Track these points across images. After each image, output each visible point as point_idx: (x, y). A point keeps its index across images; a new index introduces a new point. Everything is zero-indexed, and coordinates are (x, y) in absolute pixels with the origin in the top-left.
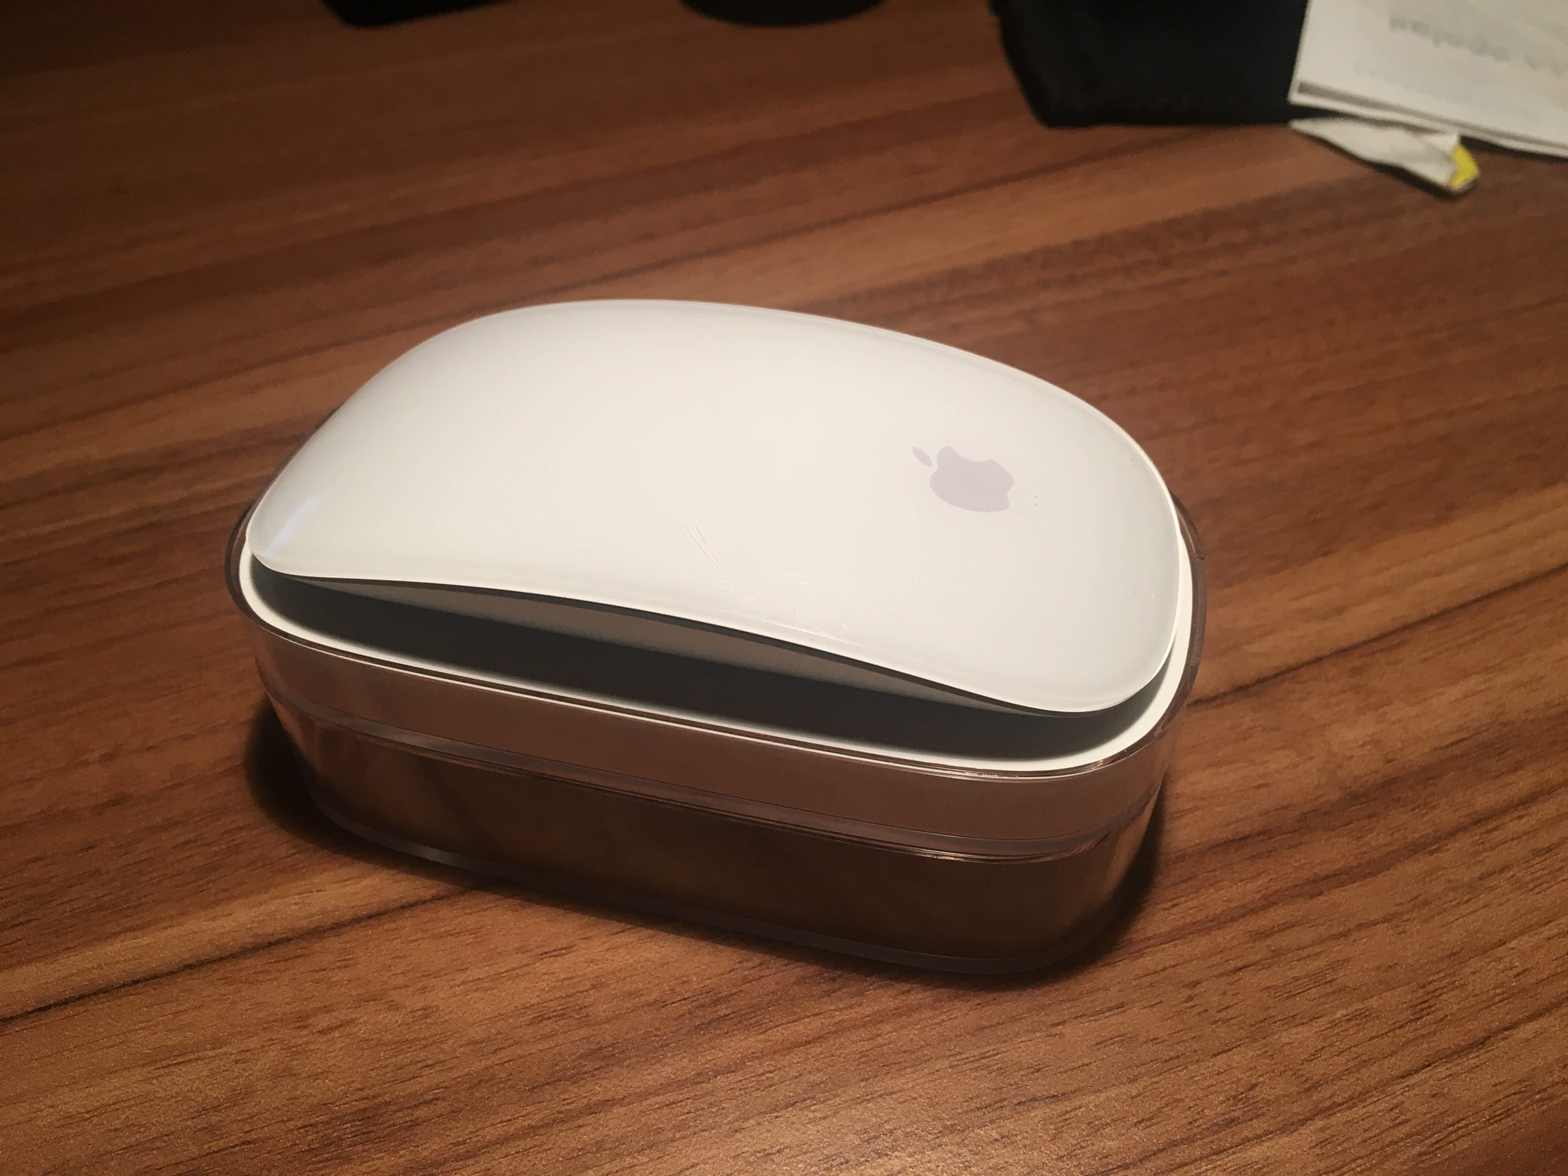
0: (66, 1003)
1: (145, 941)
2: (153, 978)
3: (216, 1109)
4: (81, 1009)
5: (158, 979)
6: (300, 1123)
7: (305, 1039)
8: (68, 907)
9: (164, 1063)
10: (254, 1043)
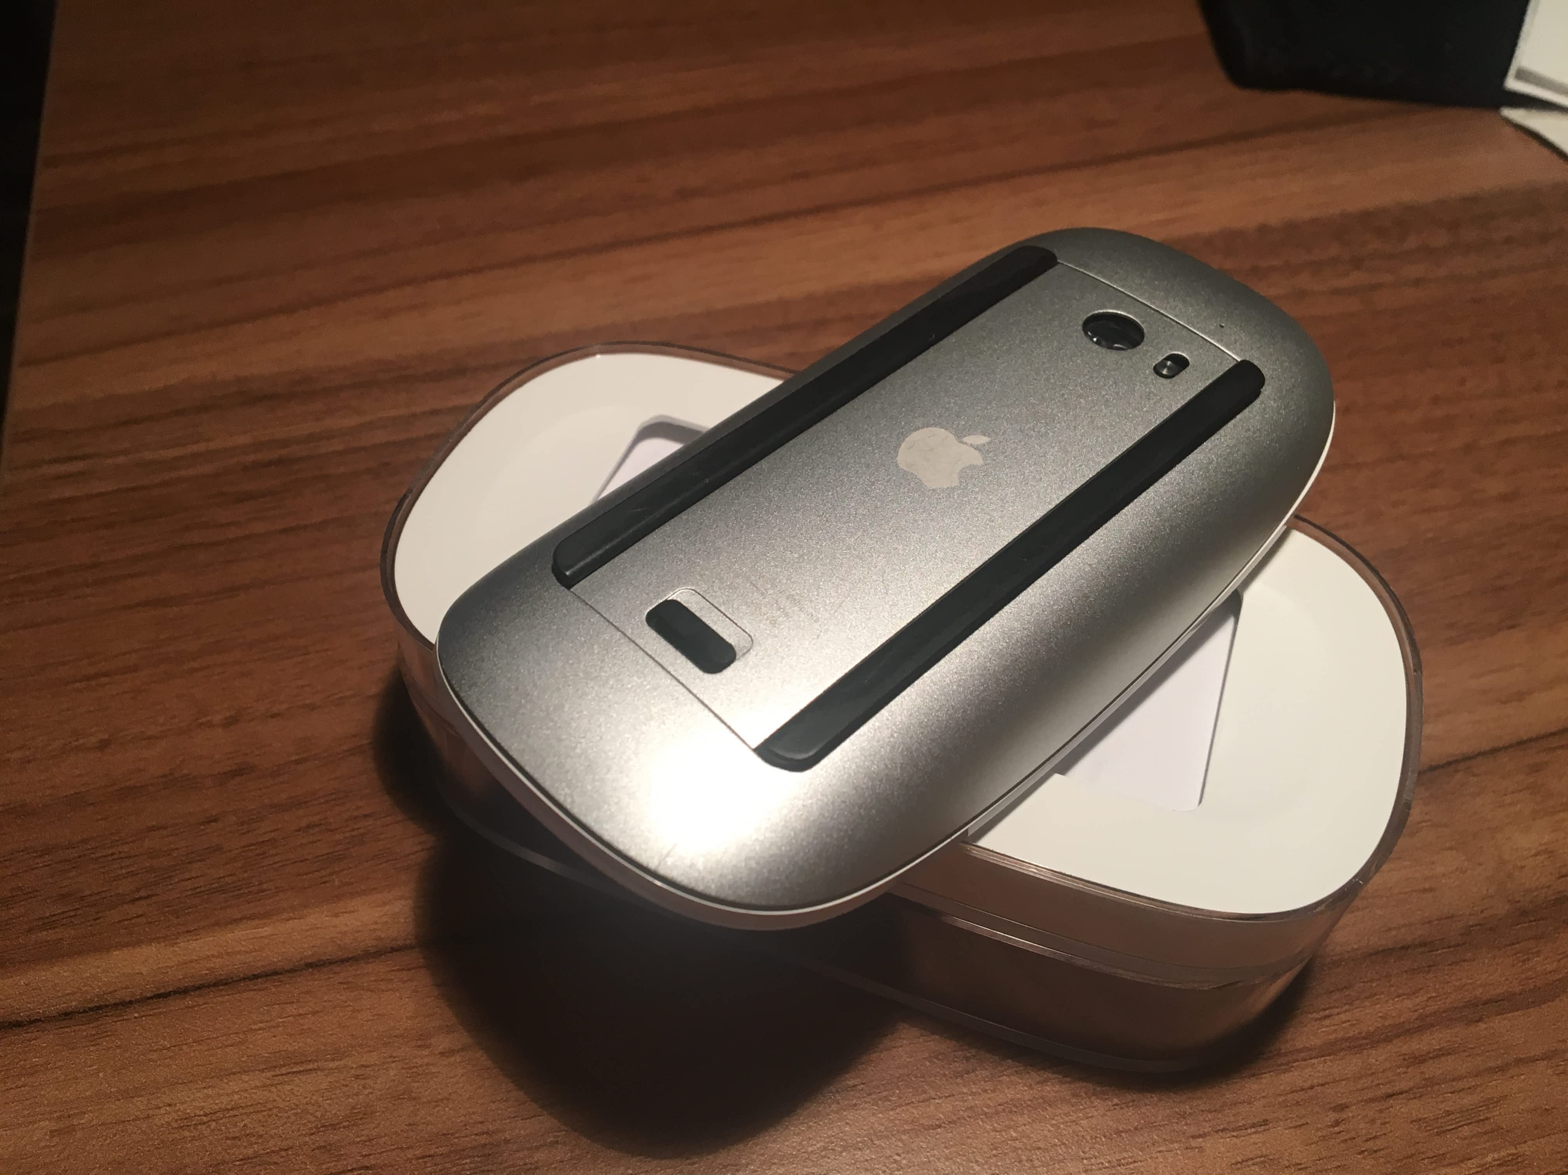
0: (184, 992)
1: (266, 931)
2: (272, 974)
3: (334, 1126)
4: (201, 1001)
5: (279, 976)
6: (418, 1152)
7: (426, 1060)
8: (189, 884)
9: (284, 1071)
10: (373, 1058)
